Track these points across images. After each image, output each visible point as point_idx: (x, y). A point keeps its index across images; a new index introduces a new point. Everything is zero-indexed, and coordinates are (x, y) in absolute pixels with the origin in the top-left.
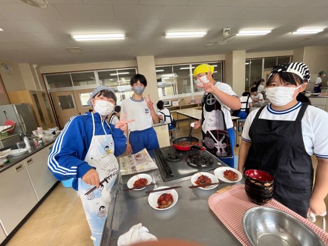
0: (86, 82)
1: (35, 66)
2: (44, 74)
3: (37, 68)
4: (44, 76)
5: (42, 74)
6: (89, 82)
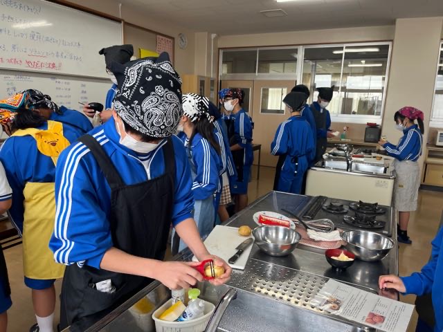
0: (281, 64)
1: (213, 36)
2: (222, 49)
3: (214, 39)
4: (221, 52)
5: (219, 49)
6: (286, 64)
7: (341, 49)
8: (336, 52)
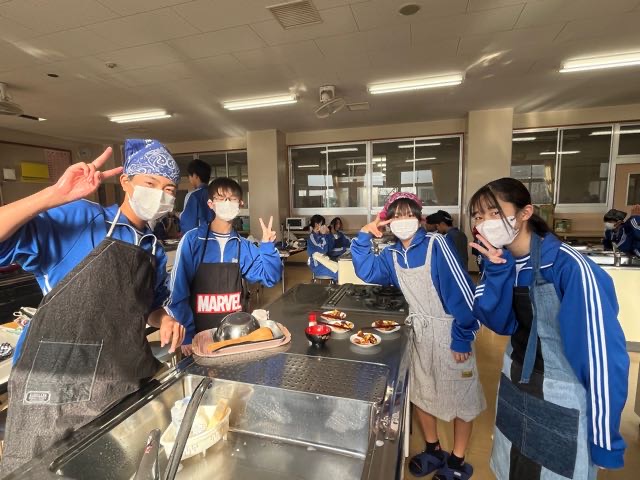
7: (412, 143)
8: (401, 147)
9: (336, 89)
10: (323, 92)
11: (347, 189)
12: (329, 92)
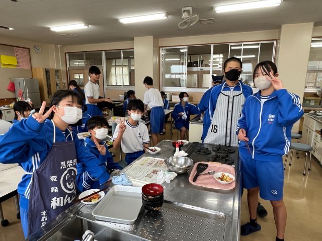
9: (193, 9)
10: (184, 11)
11: (196, 75)
12: (188, 11)
